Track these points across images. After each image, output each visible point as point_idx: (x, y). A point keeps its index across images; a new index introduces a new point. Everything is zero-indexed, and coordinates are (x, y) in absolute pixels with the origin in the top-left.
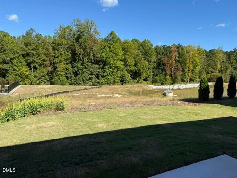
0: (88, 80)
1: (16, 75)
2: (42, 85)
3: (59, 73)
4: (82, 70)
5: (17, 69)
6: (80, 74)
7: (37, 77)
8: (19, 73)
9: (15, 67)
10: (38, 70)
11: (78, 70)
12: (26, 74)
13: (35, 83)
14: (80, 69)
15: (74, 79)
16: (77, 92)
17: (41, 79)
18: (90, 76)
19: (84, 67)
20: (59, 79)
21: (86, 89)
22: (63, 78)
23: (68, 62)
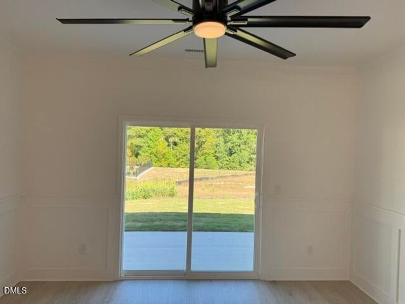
0: (248, 162)
1: (151, 154)
2: (183, 168)
3: (205, 151)
4: (239, 146)
5: (152, 145)
6: (236, 152)
7: (177, 156)
8: (154, 150)
9: (150, 142)
10: (178, 146)
11: (232, 147)
12: (162, 153)
13: (174, 165)
14: (237, 145)
15: (227, 161)
16: (221, 180)
17: (181, 160)
18: (251, 155)
19: (242, 141)
20: (205, 160)
21: (236, 176)
22: (211, 158)
23: (218, 134)
